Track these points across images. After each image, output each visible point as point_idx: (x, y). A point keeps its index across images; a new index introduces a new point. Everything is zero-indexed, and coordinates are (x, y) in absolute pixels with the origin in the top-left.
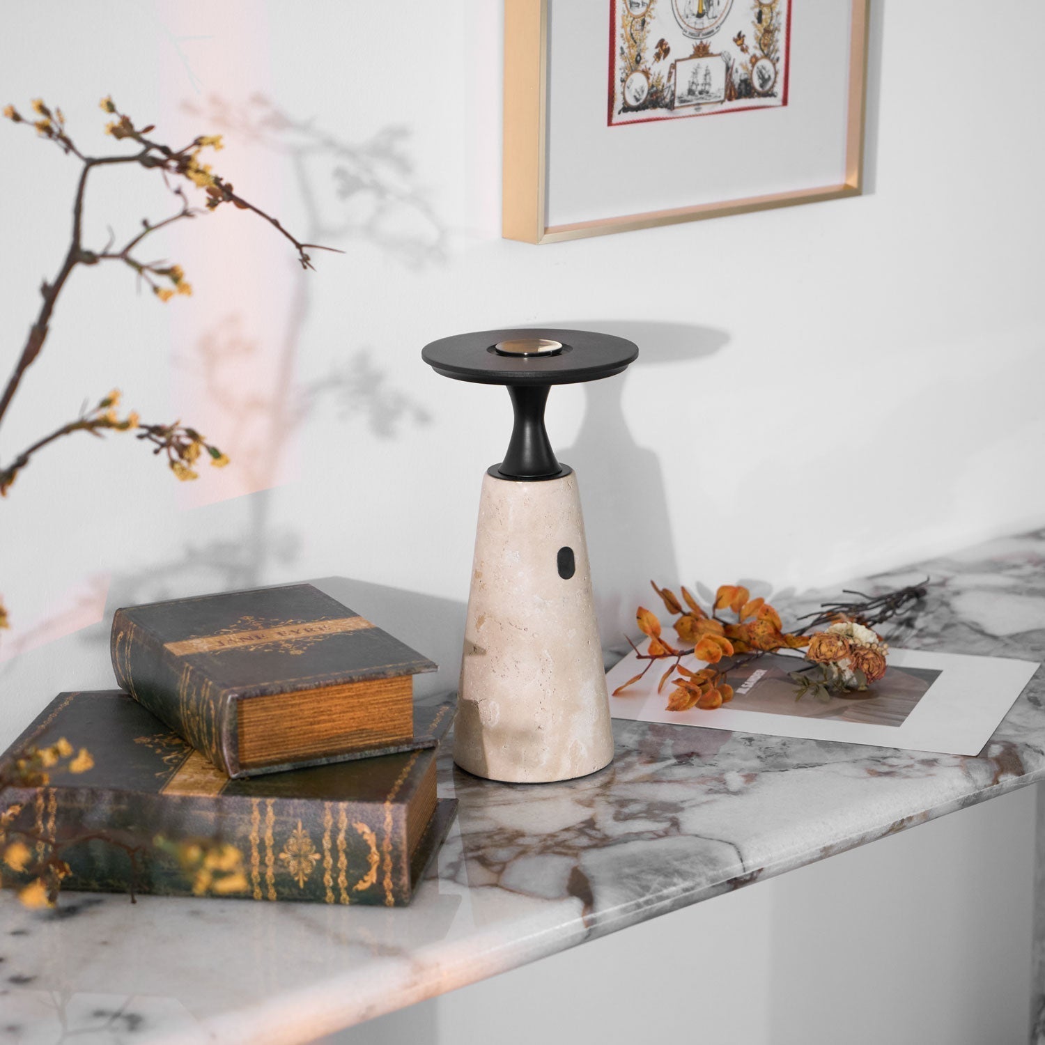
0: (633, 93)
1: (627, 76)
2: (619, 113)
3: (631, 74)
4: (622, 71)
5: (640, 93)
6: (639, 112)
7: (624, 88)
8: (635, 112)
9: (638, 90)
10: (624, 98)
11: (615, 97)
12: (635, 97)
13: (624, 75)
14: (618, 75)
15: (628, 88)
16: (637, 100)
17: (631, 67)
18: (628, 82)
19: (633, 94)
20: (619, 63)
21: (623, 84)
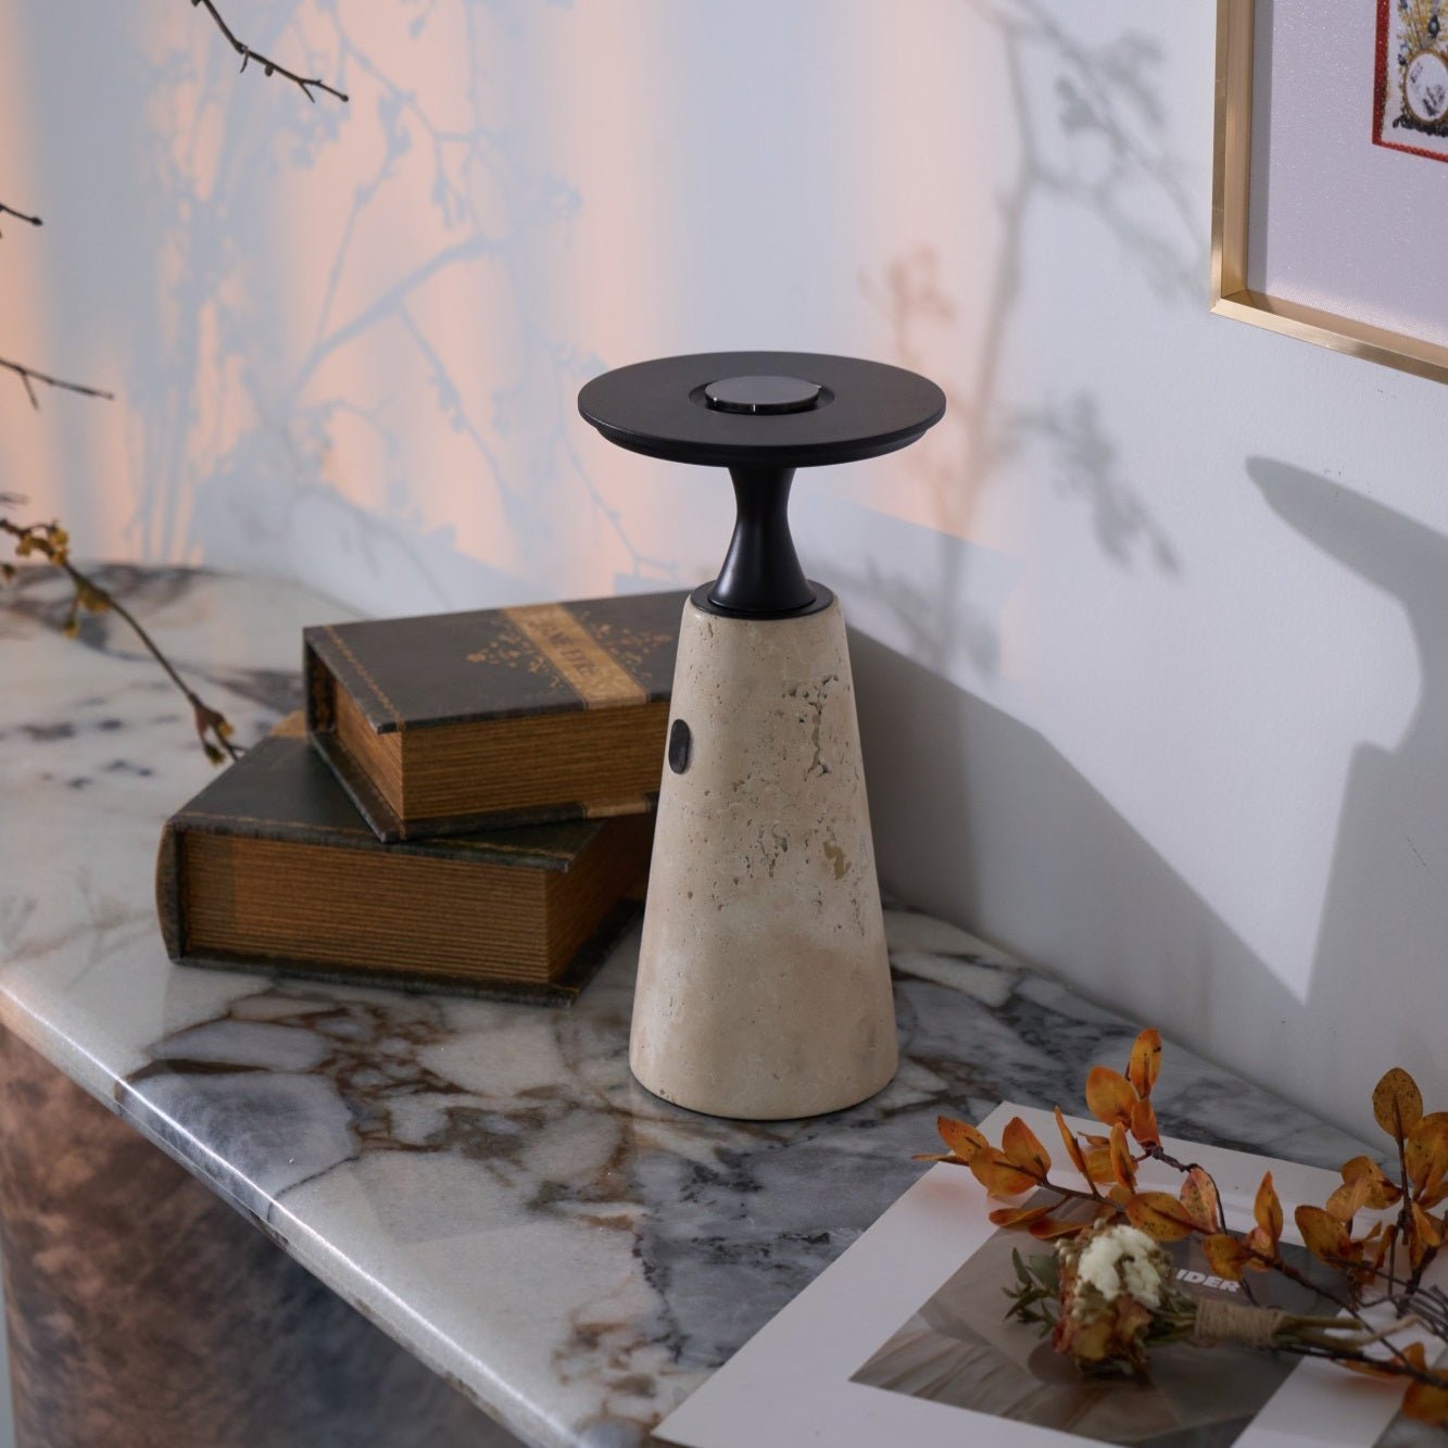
0: (1423, 94)
1: (1413, 56)
2: (1395, 125)
3: (1418, 53)
4: (1402, 42)
5: (1437, 98)
6: (1433, 137)
7: (1405, 76)
8: (1425, 135)
9: (1433, 92)
10: (1405, 99)
11: (1388, 89)
12: (1425, 102)
13: (1405, 52)
14: (1394, 49)
15: (1414, 81)
16: (1431, 112)
17: (1420, 40)
18: (1413, 65)
19: (1423, 97)
20: (1397, 25)
21: (1404, 69)
